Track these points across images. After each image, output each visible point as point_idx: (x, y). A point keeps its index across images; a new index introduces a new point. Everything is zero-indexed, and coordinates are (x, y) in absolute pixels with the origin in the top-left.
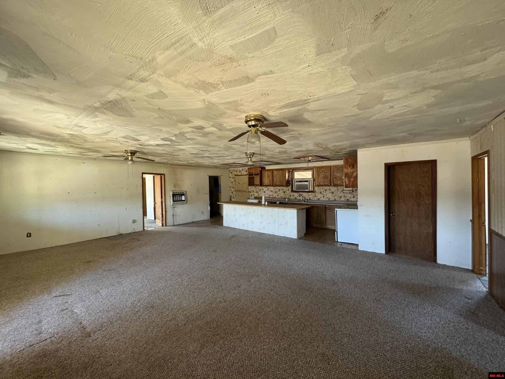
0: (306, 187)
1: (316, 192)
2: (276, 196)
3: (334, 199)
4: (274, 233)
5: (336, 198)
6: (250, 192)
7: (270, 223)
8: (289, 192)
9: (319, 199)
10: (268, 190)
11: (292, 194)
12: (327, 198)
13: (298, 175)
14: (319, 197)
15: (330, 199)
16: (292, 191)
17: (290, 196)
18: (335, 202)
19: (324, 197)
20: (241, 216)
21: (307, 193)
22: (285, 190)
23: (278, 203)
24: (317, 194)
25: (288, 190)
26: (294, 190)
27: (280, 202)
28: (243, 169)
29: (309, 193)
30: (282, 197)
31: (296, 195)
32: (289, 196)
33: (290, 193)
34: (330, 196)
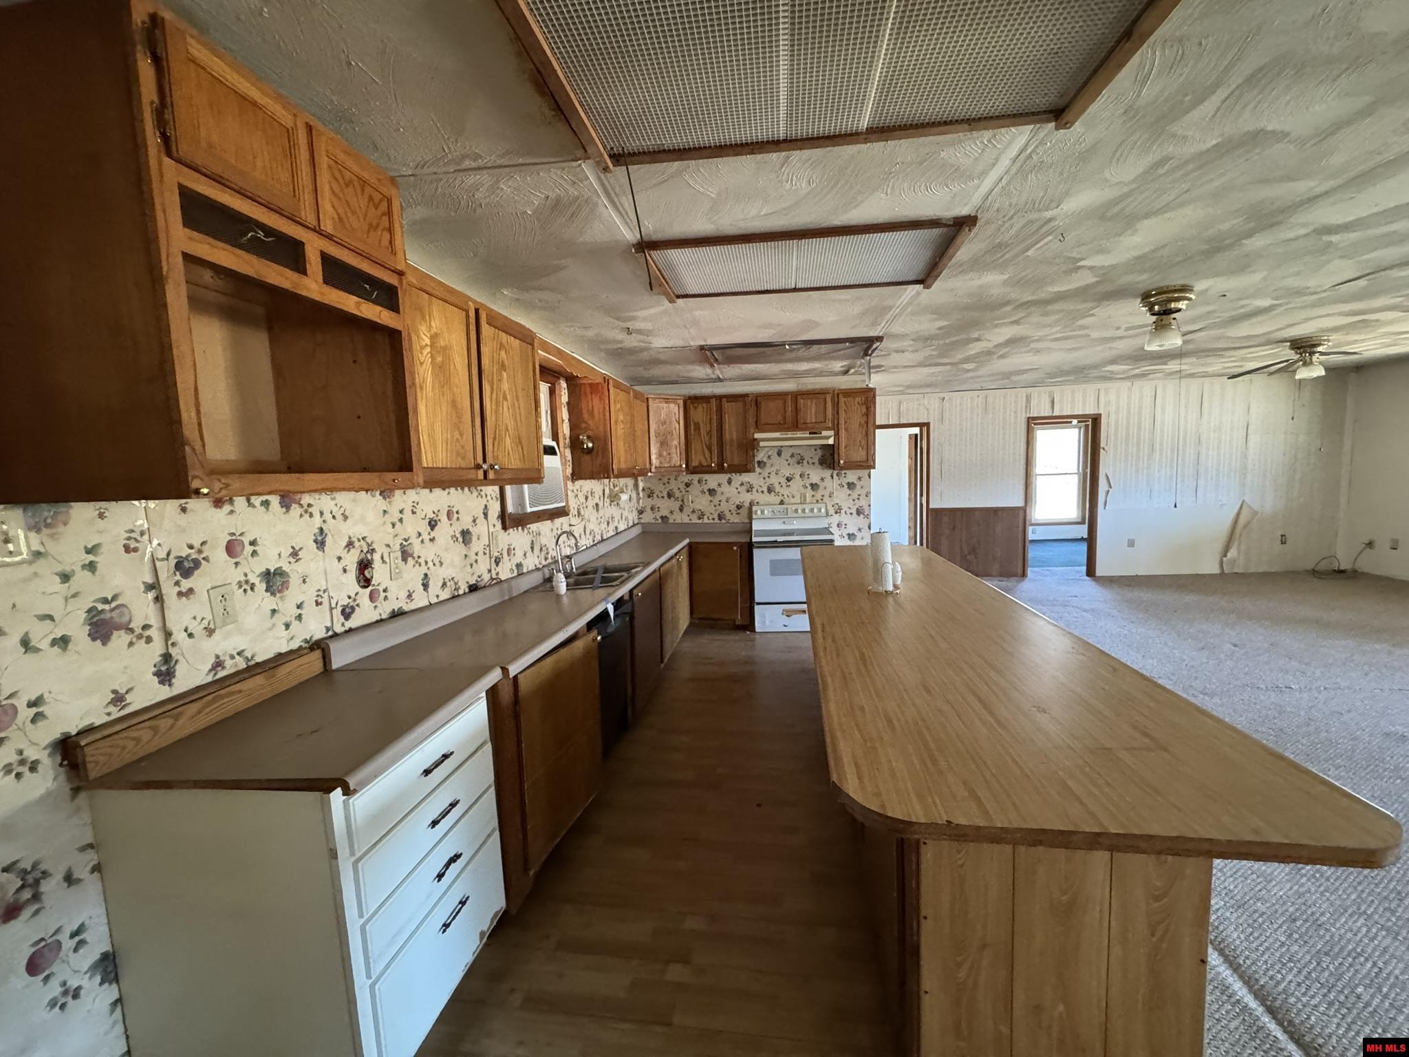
1: (570, 511)
8: (491, 528)
10: (321, 544)
11: (504, 540)
12: (590, 533)
16: (506, 518)
17: (498, 562)
24: (573, 524)
29: (557, 522)
30: (457, 586)
31: (520, 543)
32: (493, 563)
34: (594, 523)
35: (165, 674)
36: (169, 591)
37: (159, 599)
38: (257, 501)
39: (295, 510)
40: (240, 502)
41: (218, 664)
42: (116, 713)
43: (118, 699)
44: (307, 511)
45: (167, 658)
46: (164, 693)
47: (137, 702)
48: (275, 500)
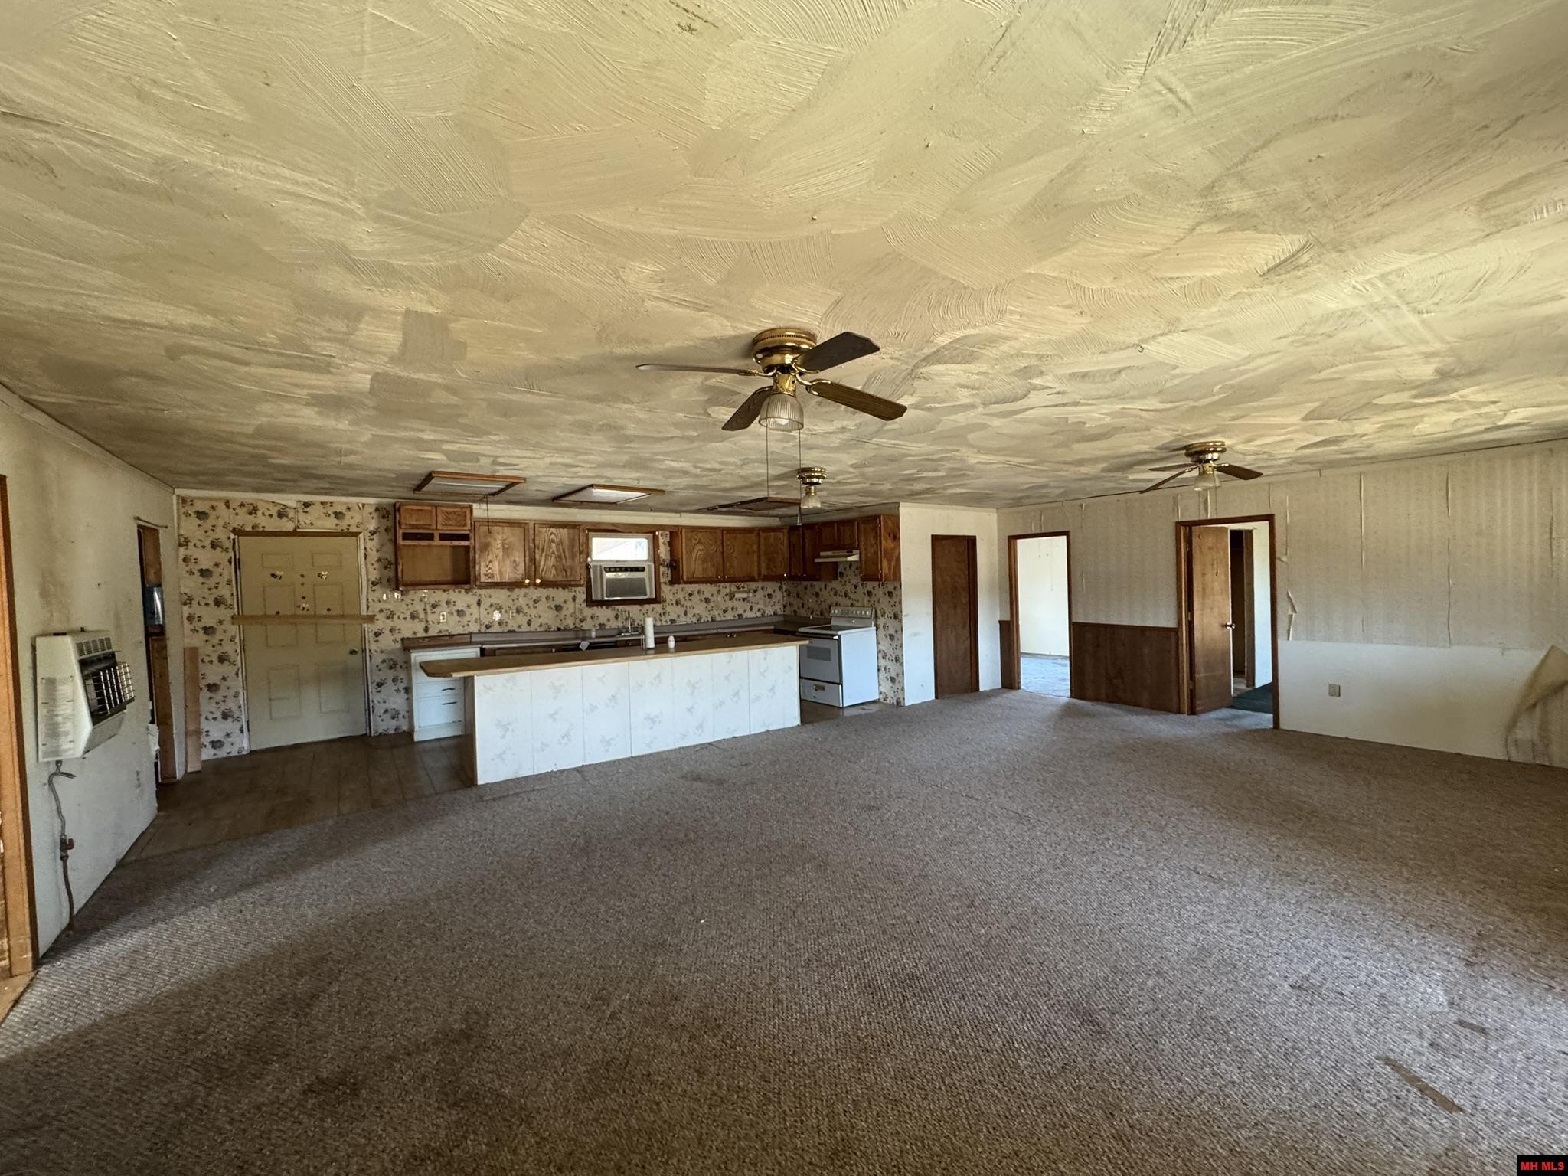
0: (639, 586)
1: (665, 601)
2: (519, 627)
3: (712, 619)
4: (735, 730)
5: (715, 613)
6: (371, 619)
7: (722, 703)
8: (577, 606)
9: (672, 621)
11: (588, 612)
12: (694, 615)
13: (605, 550)
14: (673, 616)
15: (700, 617)
16: (590, 602)
17: (582, 621)
18: (714, 625)
19: (686, 613)
20: (594, 708)
21: (637, 607)
22: (559, 601)
23: (584, 645)
24: (669, 609)
25: (574, 599)
26: (593, 598)
27: (591, 643)
28: (307, 505)
29: (647, 607)
30: (549, 627)
31: (604, 614)
32: (578, 621)
33: (581, 611)
34: (700, 609)
35: (426, 630)
36: (429, 611)
37: (426, 613)
38: (457, 591)
39: (470, 594)
40: (451, 591)
41: (440, 632)
42: (414, 636)
43: (415, 633)
44: (475, 594)
45: (426, 627)
46: (425, 635)
47: (419, 635)
48: (463, 591)
